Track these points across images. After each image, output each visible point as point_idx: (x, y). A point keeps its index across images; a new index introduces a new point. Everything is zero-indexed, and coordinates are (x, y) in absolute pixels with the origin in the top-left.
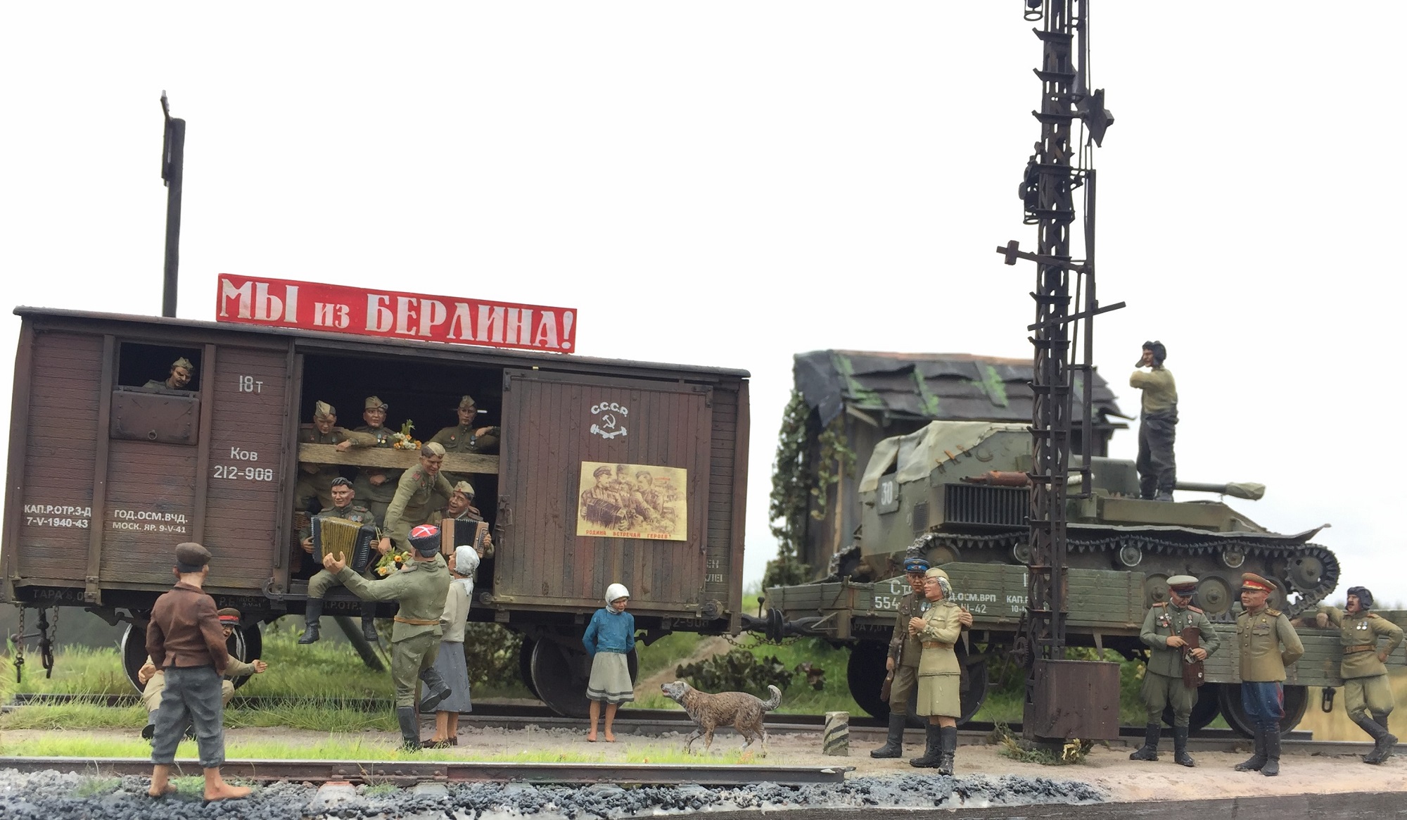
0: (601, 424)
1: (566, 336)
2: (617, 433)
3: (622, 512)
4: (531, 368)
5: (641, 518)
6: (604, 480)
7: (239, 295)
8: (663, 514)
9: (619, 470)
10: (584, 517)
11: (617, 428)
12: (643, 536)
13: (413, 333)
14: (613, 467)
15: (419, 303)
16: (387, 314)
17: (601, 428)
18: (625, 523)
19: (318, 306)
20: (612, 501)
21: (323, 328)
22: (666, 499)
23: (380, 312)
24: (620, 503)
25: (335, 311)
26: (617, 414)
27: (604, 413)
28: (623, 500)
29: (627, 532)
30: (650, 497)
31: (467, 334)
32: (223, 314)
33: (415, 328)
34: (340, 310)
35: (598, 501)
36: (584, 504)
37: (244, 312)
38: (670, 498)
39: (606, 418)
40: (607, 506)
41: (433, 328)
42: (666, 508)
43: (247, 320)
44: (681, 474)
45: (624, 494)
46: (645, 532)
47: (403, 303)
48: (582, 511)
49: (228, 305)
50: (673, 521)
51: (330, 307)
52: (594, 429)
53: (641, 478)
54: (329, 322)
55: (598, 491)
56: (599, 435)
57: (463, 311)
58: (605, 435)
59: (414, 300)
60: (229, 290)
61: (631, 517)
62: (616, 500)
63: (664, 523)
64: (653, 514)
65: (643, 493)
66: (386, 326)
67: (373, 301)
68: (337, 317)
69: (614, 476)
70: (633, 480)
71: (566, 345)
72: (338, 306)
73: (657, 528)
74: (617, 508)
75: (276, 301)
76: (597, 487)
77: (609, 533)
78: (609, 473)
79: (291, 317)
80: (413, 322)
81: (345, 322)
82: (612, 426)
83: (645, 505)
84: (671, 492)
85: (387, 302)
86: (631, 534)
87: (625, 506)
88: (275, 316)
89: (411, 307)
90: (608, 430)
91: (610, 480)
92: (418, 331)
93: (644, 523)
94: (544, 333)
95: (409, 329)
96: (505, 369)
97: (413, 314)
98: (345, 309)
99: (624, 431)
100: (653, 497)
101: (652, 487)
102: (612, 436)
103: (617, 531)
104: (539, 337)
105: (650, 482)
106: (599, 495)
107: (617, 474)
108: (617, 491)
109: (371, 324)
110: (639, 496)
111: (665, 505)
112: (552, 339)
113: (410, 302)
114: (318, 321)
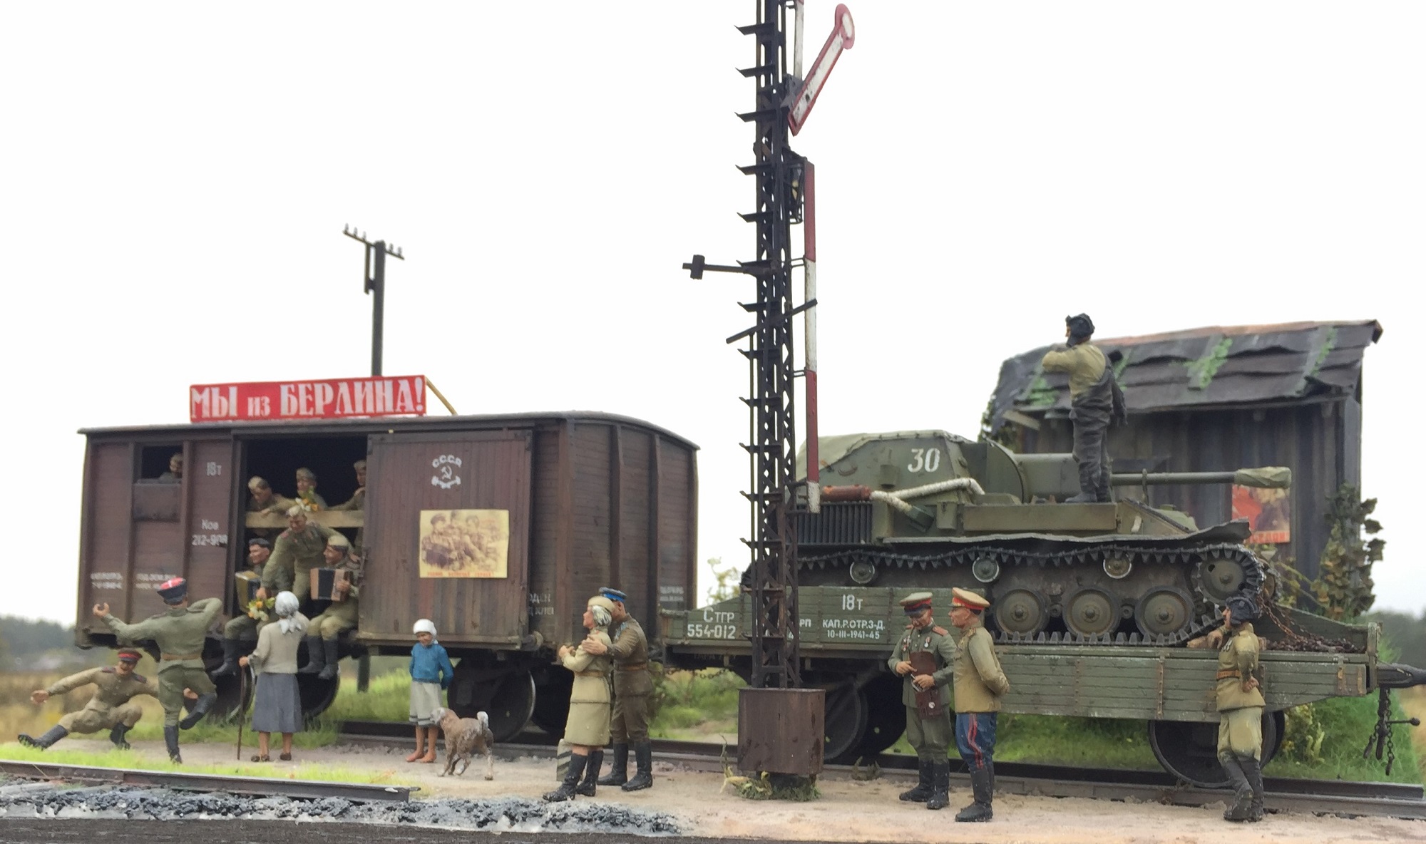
0: (440, 475)
1: (419, 400)
2: (452, 483)
3: (454, 555)
4: (387, 432)
5: (469, 558)
6: (440, 526)
7: (202, 401)
8: (487, 554)
9: (453, 516)
10: (424, 560)
11: (453, 478)
12: (472, 575)
13: (311, 413)
14: (447, 514)
15: (313, 387)
16: (293, 399)
17: (440, 479)
18: (457, 564)
19: (250, 400)
20: (446, 545)
21: (255, 418)
22: (490, 539)
23: (289, 399)
24: (453, 546)
25: (262, 402)
26: (453, 466)
27: (442, 466)
28: (455, 543)
29: (459, 572)
30: (476, 540)
31: (348, 409)
32: (194, 416)
33: (312, 409)
34: (264, 402)
35: (435, 546)
36: (424, 549)
37: (206, 413)
38: (494, 538)
39: (444, 470)
40: (442, 550)
41: (325, 407)
42: (490, 548)
43: (207, 419)
44: (503, 516)
45: (457, 538)
46: (473, 571)
47: (302, 388)
48: (422, 555)
49: (196, 409)
50: (495, 560)
51: (257, 400)
52: (435, 481)
53: (470, 522)
54: (258, 413)
55: (435, 536)
56: (439, 486)
57: (344, 389)
58: (444, 485)
59: (309, 386)
60: (197, 398)
61: (461, 558)
62: (449, 544)
63: (489, 561)
64: (479, 554)
65: (471, 536)
66: (294, 411)
67: (284, 389)
68: (262, 408)
69: (448, 522)
70: (462, 524)
71: (419, 408)
72: (263, 398)
73: (482, 566)
74: (449, 551)
75: (224, 400)
76: (434, 533)
77: (446, 573)
78: (443, 519)
79: (234, 412)
80: (311, 404)
81: (267, 411)
82: (448, 476)
83: (472, 547)
84: (494, 533)
85: (293, 390)
86: (462, 574)
87: (456, 549)
88: (224, 413)
89: (309, 392)
90: (446, 481)
91: (445, 526)
92: (314, 411)
93: (472, 564)
94: (403, 400)
95: (308, 410)
96: (369, 436)
97: (310, 397)
98: (267, 400)
99: (458, 481)
100: (479, 539)
101: (479, 530)
102: (448, 485)
103: (451, 572)
104: (399, 404)
105: (477, 525)
106: (437, 540)
107: (451, 520)
108: (450, 535)
109: (284, 411)
110: (467, 539)
111: (490, 545)
112: (409, 403)
113: (307, 389)
114: (250, 413)
